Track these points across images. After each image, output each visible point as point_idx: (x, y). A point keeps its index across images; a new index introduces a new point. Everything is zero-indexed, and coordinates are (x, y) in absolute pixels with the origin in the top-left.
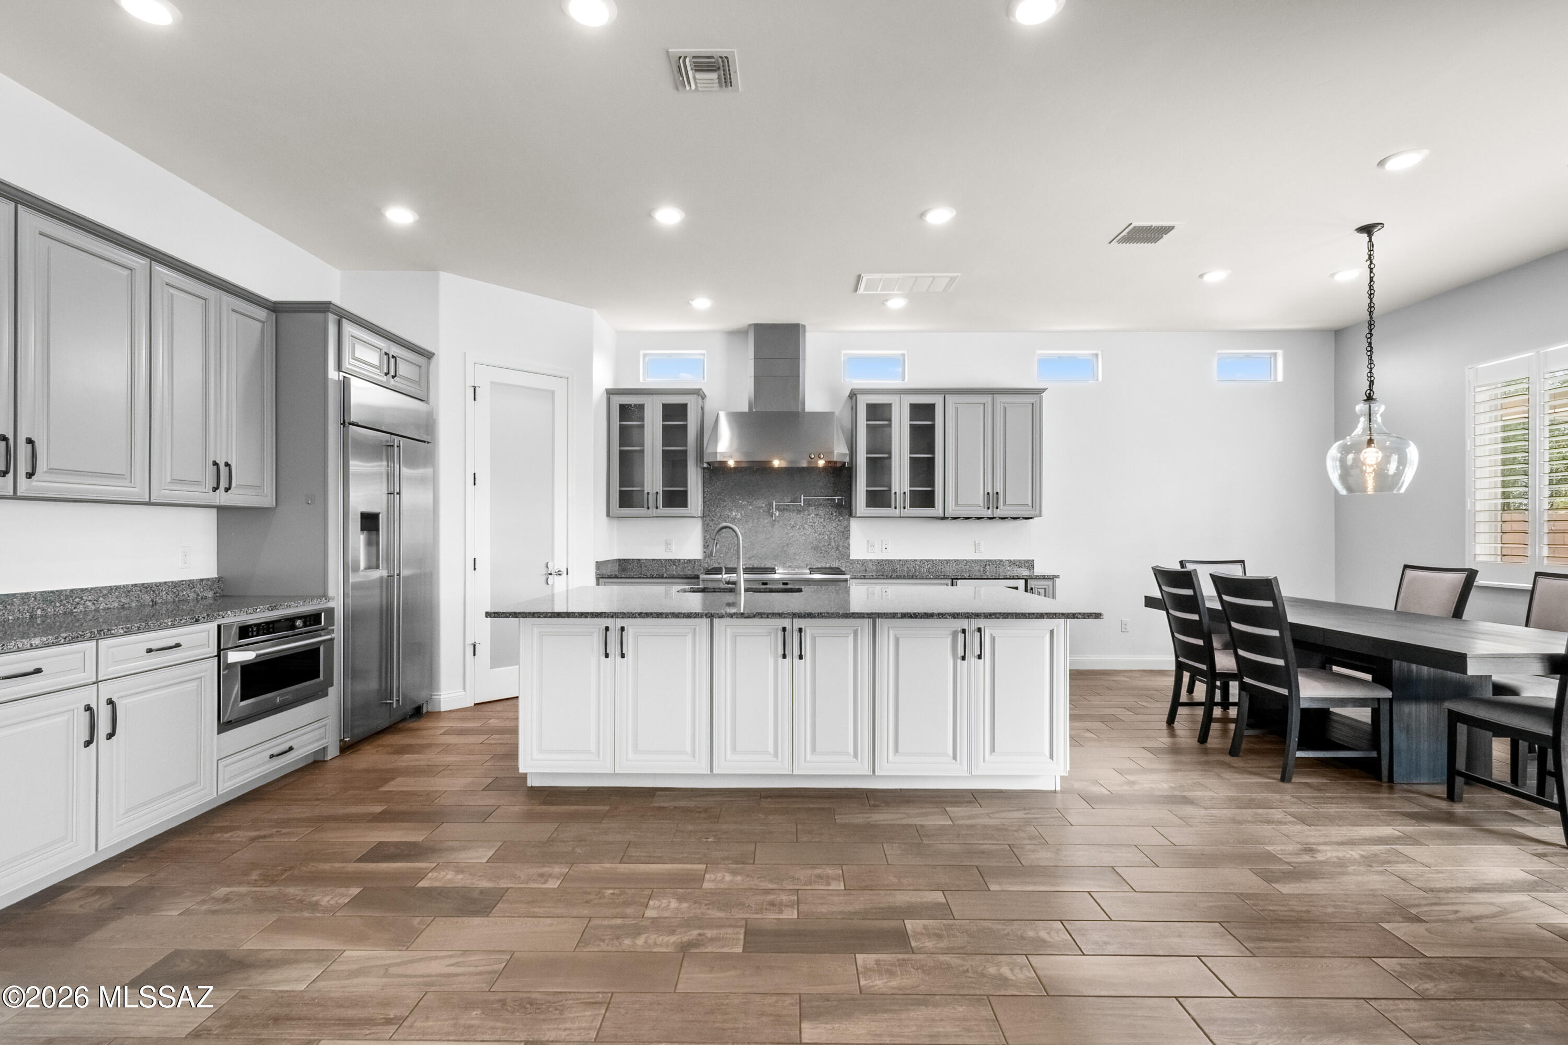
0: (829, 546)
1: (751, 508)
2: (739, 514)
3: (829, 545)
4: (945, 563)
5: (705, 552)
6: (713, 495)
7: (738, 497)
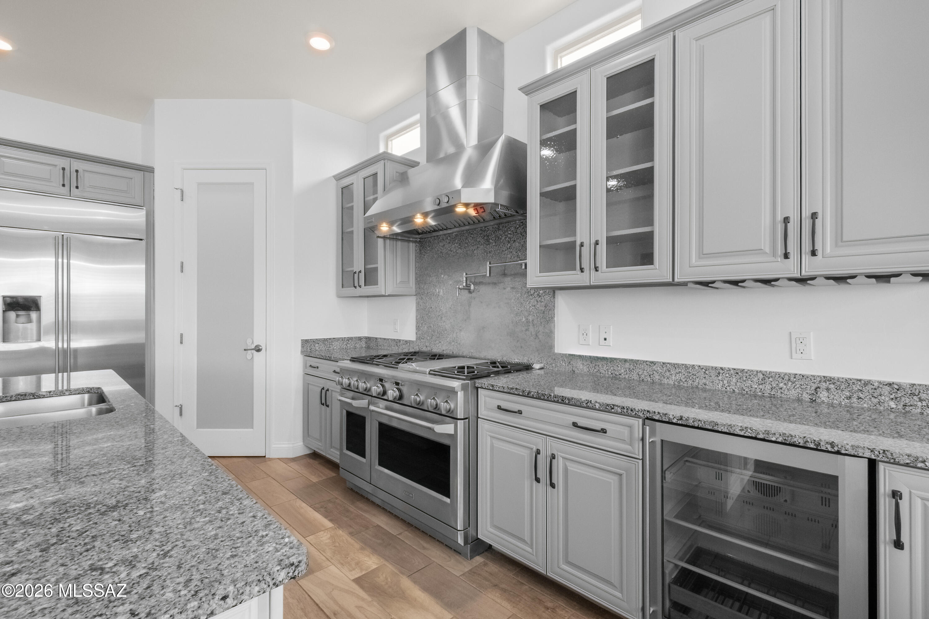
0: (527, 332)
1: (451, 283)
2: (441, 290)
3: (526, 330)
4: (713, 373)
5: (416, 334)
6: (422, 270)
7: (440, 271)
